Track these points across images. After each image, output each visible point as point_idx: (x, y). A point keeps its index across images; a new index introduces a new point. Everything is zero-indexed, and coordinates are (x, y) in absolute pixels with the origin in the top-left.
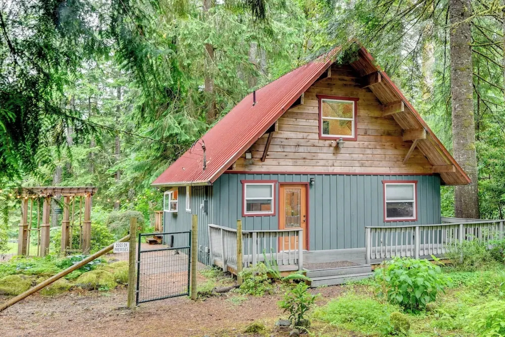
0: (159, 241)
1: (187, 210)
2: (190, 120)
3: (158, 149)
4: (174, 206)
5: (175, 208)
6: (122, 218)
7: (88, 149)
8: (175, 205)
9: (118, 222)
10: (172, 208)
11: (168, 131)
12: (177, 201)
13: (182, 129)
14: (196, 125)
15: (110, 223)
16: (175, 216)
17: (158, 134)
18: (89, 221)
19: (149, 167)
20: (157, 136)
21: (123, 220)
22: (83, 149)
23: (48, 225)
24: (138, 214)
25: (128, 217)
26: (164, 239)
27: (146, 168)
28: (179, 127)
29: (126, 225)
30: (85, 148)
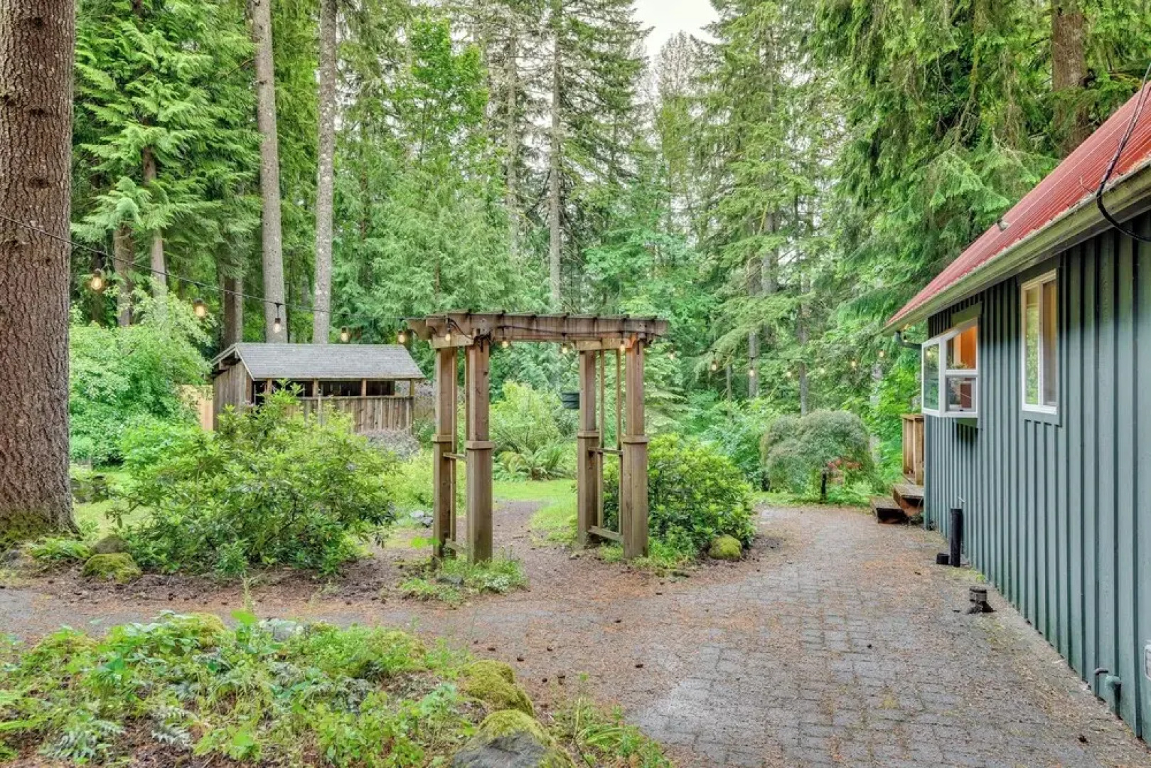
0: (910, 512)
1: (1026, 407)
2: (1009, 156)
3: (917, 253)
4: (960, 395)
5: (967, 404)
6: (803, 432)
7: (793, 299)
8: (966, 389)
9: (795, 441)
10: (951, 400)
11: (943, 192)
12: (975, 372)
13: (985, 184)
14: (1030, 169)
15: (772, 444)
16: (967, 433)
17: (912, 206)
18: (640, 440)
19: (892, 302)
20: (911, 211)
21: (805, 437)
22: (785, 299)
23: (484, 445)
24: (849, 420)
25: (819, 431)
26: (929, 508)
27: (885, 305)
28: (977, 177)
29: (814, 452)
30: (789, 297)
